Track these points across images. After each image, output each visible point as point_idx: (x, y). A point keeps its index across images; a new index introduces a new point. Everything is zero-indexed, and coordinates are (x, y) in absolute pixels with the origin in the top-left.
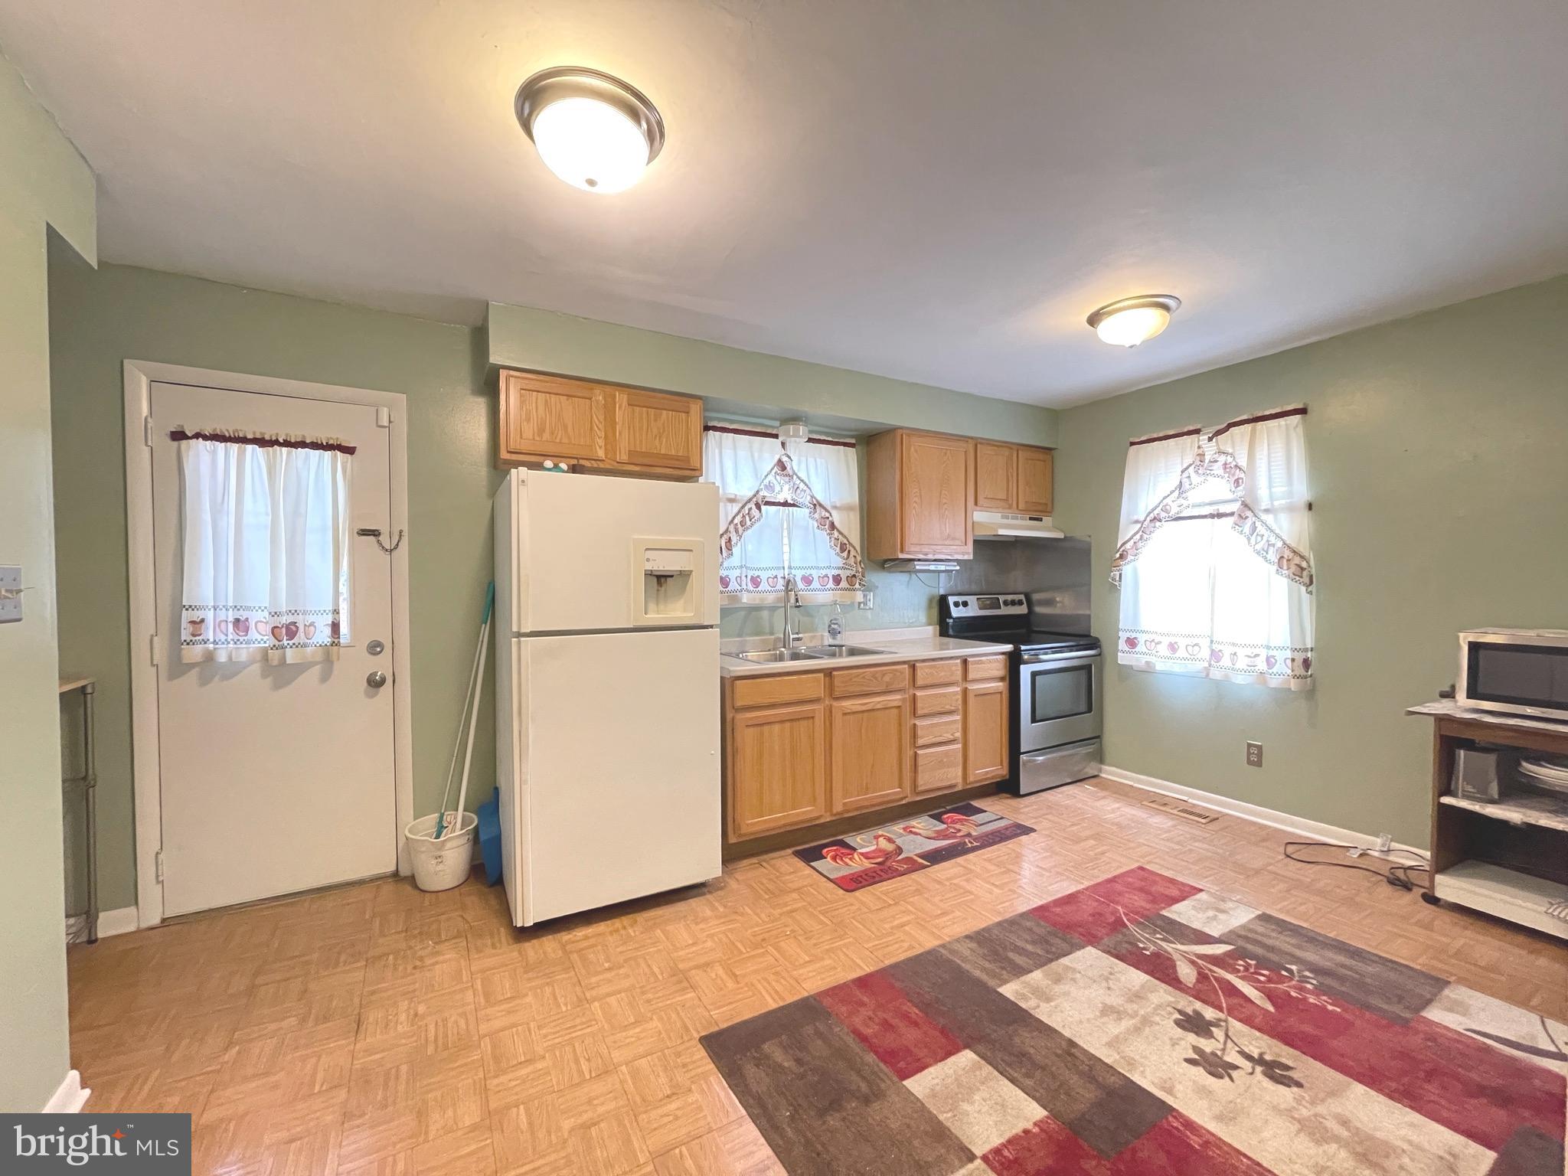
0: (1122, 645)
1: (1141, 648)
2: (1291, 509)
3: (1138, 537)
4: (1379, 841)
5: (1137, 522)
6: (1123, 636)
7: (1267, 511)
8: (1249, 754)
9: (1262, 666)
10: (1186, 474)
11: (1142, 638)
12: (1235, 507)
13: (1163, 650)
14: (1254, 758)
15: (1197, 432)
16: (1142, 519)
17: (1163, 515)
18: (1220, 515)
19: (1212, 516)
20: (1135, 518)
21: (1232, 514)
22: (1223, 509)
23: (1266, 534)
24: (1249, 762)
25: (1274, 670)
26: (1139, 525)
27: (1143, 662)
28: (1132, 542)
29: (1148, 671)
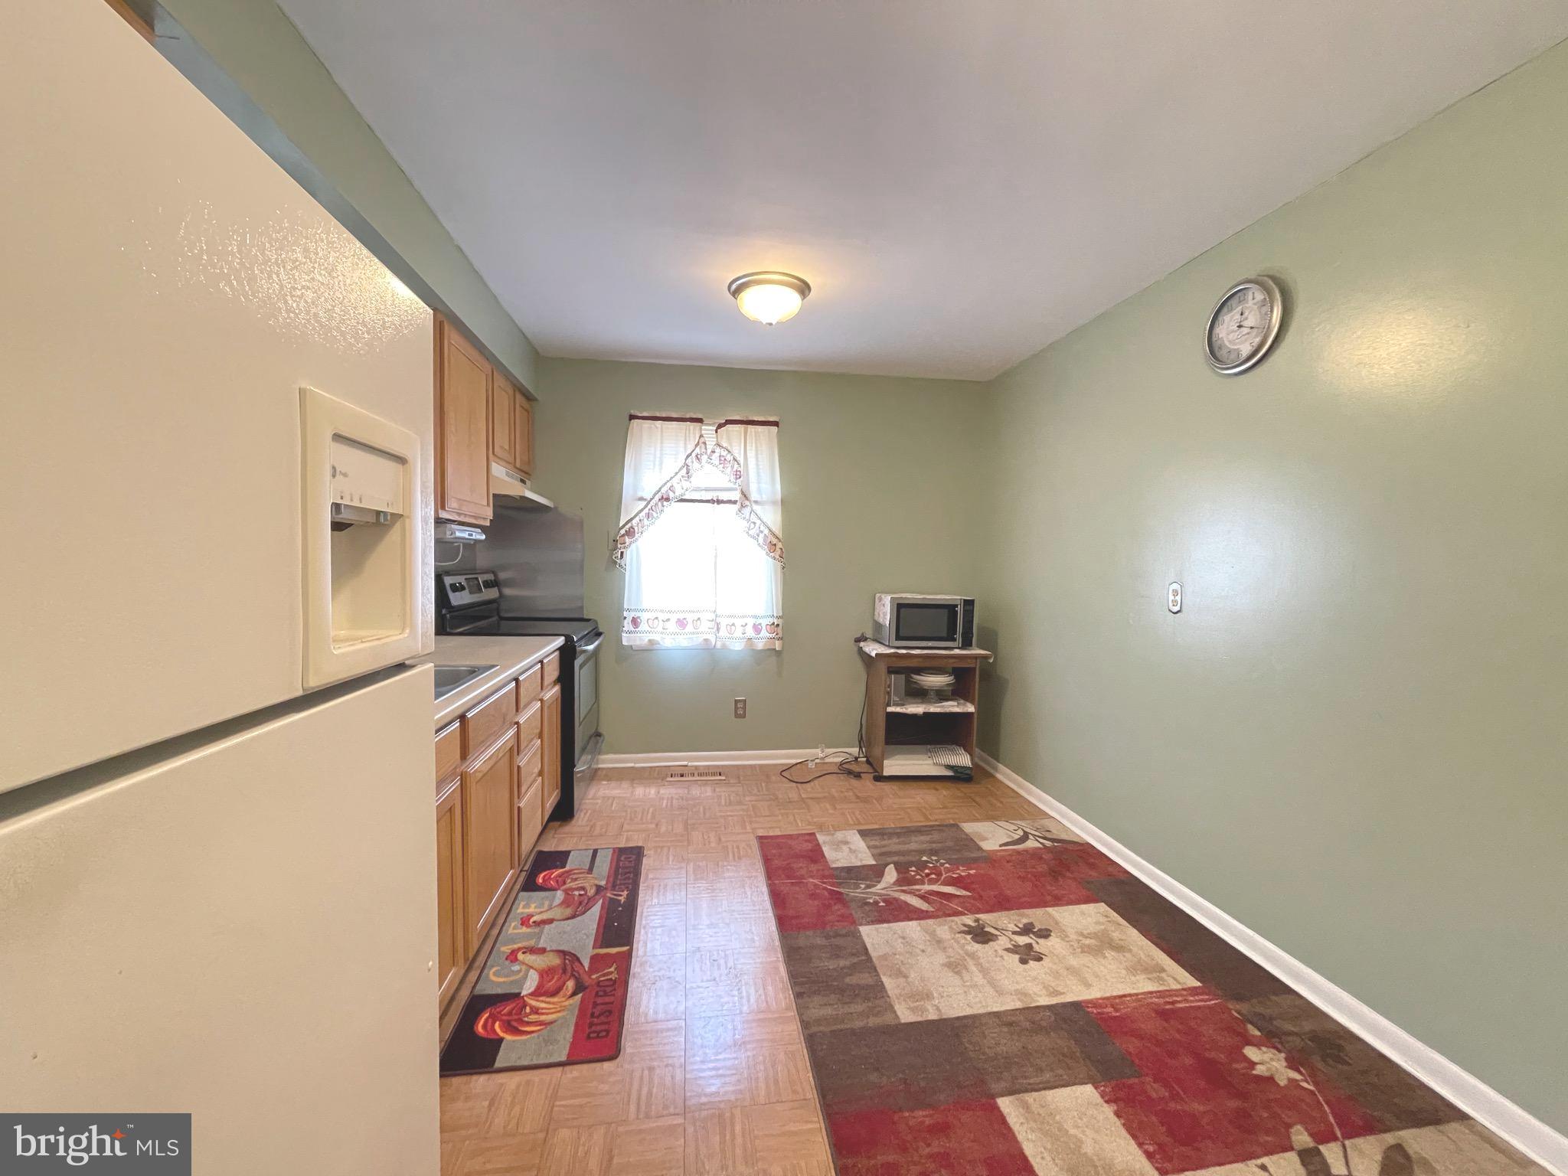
0: (627, 625)
1: (643, 627)
2: (774, 503)
3: (643, 514)
4: (818, 751)
5: (641, 499)
6: (629, 615)
7: (756, 502)
8: (736, 708)
9: (750, 633)
10: (689, 460)
11: (644, 616)
12: (736, 495)
13: (672, 626)
14: (740, 712)
15: (699, 421)
16: (648, 496)
17: (671, 495)
18: (719, 502)
19: (712, 501)
20: (640, 494)
21: (735, 502)
22: (724, 496)
23: (758, 522)
24: (737, 716)
25: (761, 635)
26: (644, 503)
27: (647, 640)
28: (637, 519)
29: (650, 648)
